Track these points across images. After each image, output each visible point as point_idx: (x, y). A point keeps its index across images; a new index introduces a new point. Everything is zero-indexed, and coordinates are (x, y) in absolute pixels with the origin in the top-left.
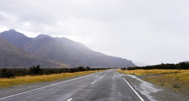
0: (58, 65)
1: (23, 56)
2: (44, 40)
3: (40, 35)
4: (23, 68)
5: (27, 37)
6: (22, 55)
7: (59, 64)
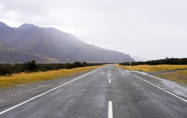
0: (46, 60)
1: (4, 49)
2: (28, 31)
3: (24, 25)
4: (6, 63)
5: (9, 27)
6: (3, 47)
7: (46, 58)
